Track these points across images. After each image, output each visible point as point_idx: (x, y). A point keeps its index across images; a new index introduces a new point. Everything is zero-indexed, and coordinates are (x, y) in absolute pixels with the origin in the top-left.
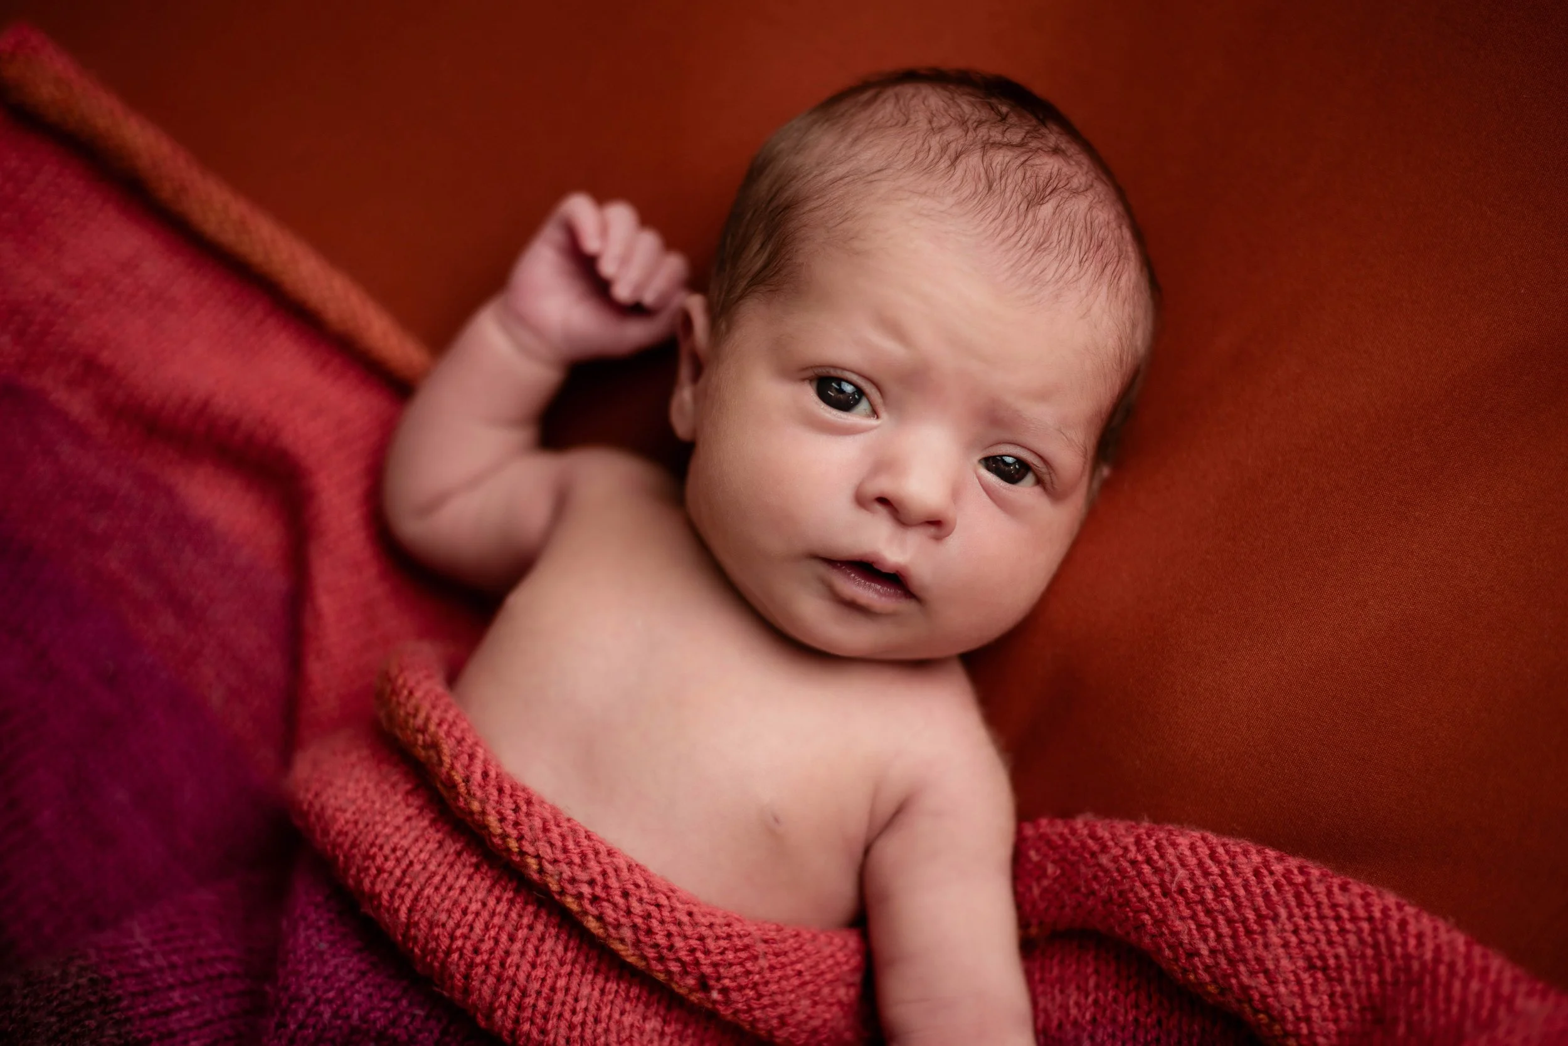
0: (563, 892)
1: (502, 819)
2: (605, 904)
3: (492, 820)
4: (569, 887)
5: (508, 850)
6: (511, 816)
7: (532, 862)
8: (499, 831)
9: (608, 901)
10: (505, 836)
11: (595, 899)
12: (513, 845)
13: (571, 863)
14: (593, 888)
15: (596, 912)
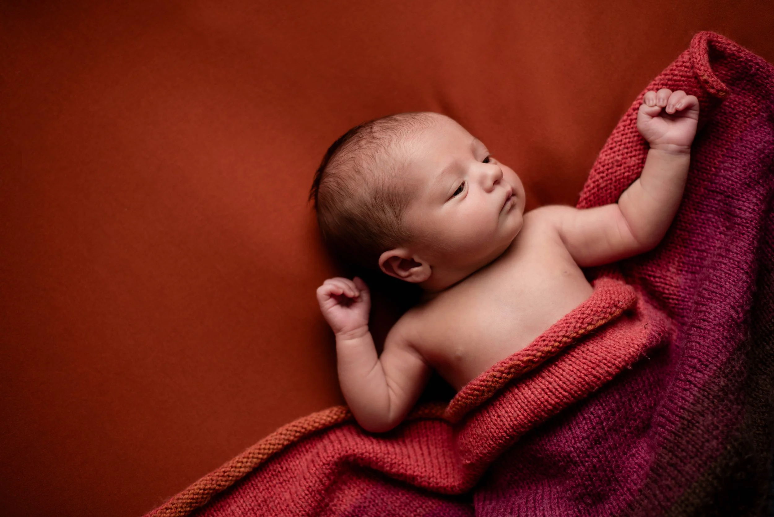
0: (577, 332)
1: (547, 345)
2: (585, 320)
3: (546, 349)
4: (576, 330)
5: (558, 347)
6: (546, 342)
7: (565, 339)
8: (551, 347)
9: (584, 319)
10: (553, 346)
11: (582, 323)
12: (557, 344)
13: (568, 327)
14: (579, 322)
15: (587, 324)
